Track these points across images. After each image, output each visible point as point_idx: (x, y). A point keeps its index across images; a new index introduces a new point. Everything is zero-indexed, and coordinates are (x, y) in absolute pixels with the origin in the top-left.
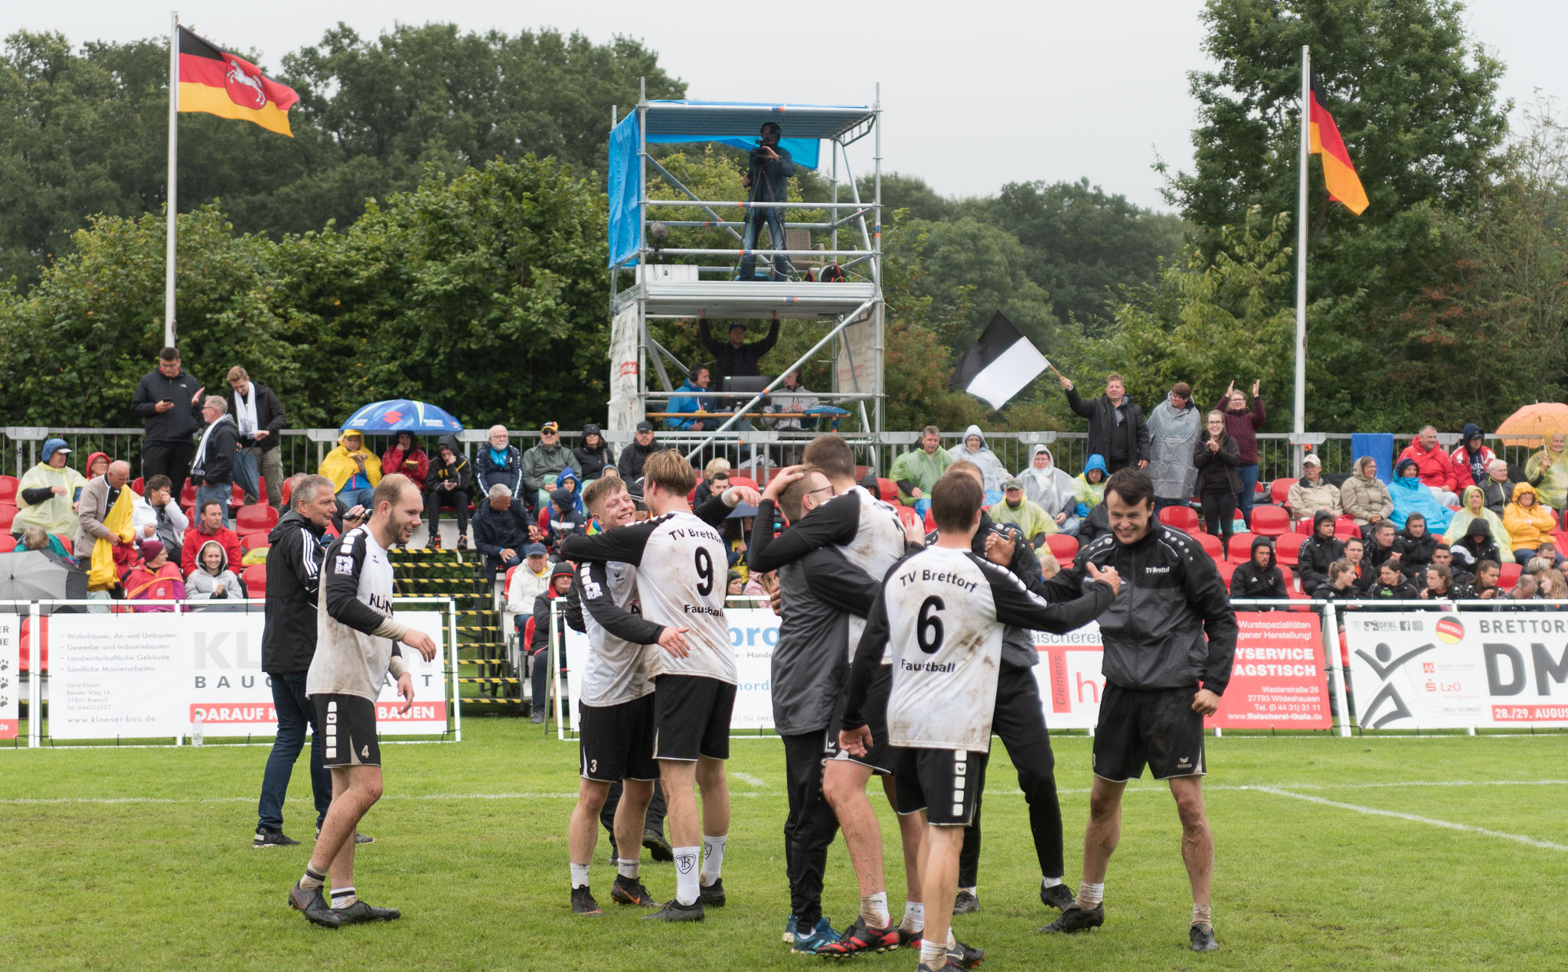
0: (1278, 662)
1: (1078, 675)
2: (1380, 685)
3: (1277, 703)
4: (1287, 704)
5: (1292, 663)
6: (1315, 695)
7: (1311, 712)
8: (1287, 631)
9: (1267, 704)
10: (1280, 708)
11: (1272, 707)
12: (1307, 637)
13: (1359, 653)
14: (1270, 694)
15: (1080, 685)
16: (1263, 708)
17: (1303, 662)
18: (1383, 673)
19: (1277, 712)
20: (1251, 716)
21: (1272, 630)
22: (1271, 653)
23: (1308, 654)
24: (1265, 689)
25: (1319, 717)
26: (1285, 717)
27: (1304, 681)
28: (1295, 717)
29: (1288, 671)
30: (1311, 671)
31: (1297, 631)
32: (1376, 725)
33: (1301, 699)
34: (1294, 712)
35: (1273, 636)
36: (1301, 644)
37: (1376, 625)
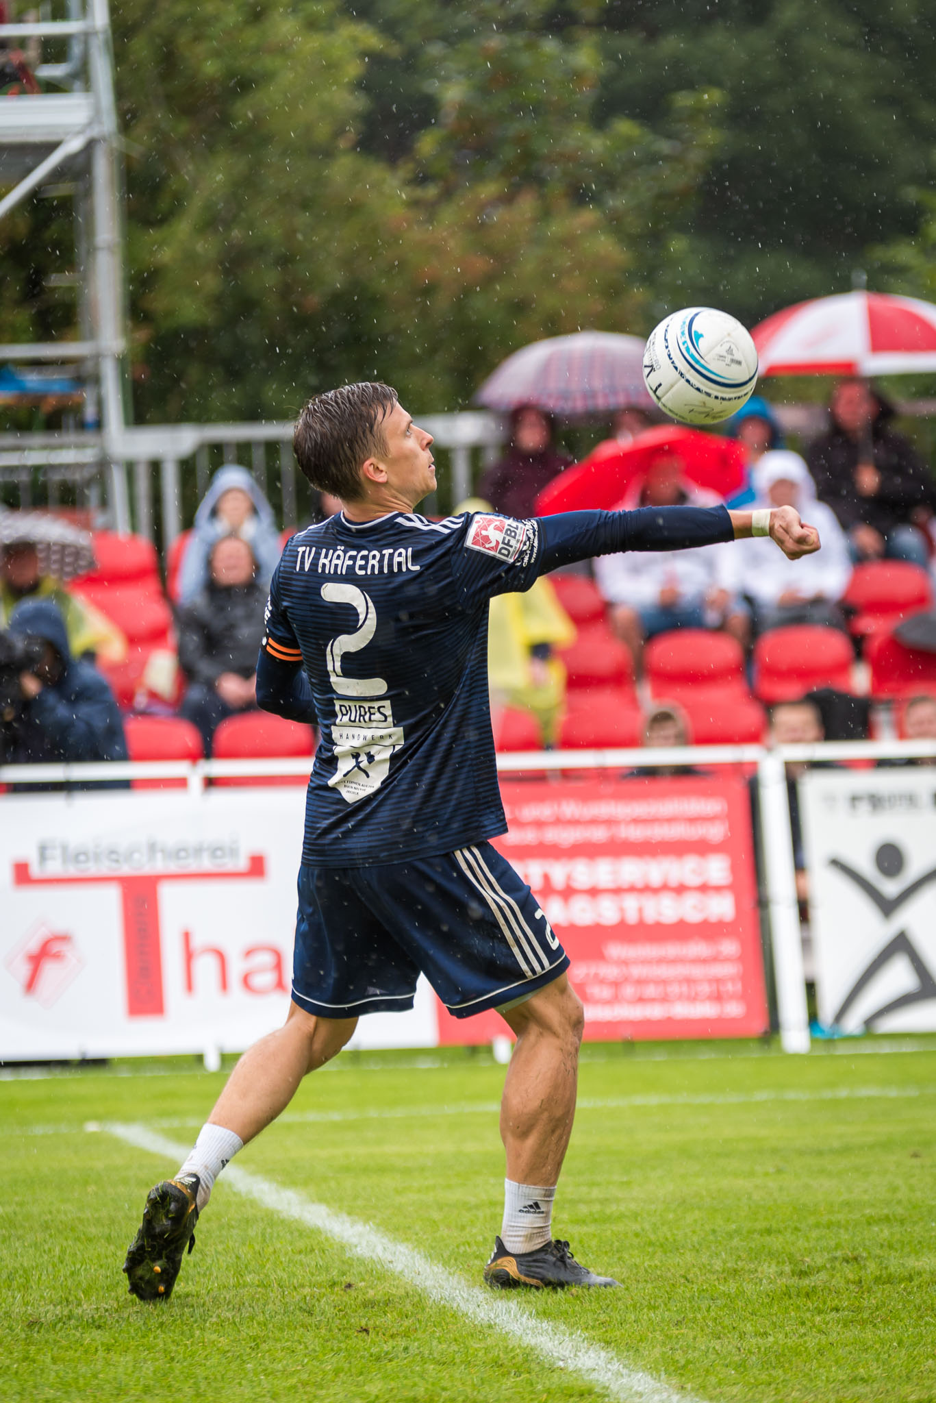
0: (647, 890)
1: (187, 936)
2: (879, 932)
3: (640, 982)
4: (664, 982)
5: (681, 889)
6: (727, 960)
7: (718, 997)
8: (671, 820)
9: (616, 984)
10: (651, 991)
11: (629, 991)
12: (716, 832)
13: (836, 864)
14: (625, 963)
15: (189, 956)
16: (605, 992)
17: (704, 888)
18: (888, 907)
19: (641, 1000)
21: (636, 821)
22: (631, 870)
23: (717, 869)
24: (615, 950)
25: (734, 1009)
26: (655, 1012)
27: (709, 930)
28: (681, 1010)
29: (666, 910)
30: (722, 907)
31: (693, 820)
32: (869, 1022)
33: (697, 971)
34: (680, 998)
35: (635, 833)
36: (702, 848)
37: (876, 802)
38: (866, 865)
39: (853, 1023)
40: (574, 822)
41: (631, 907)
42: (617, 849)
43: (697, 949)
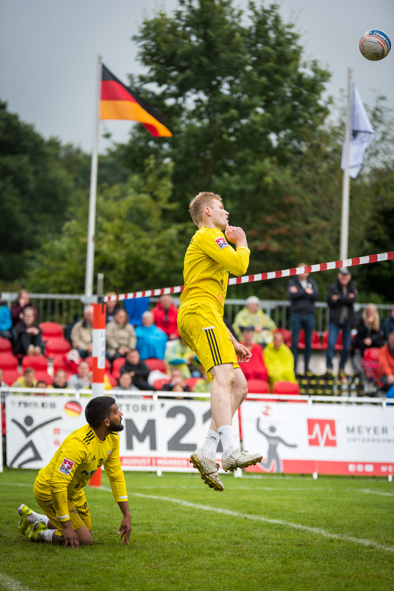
2: (24, 441)
13: (14, 421)
18: (27, 434)
32: (20, 466)
37: (26, 404)
38: (22, 422)
39: (16, 465)
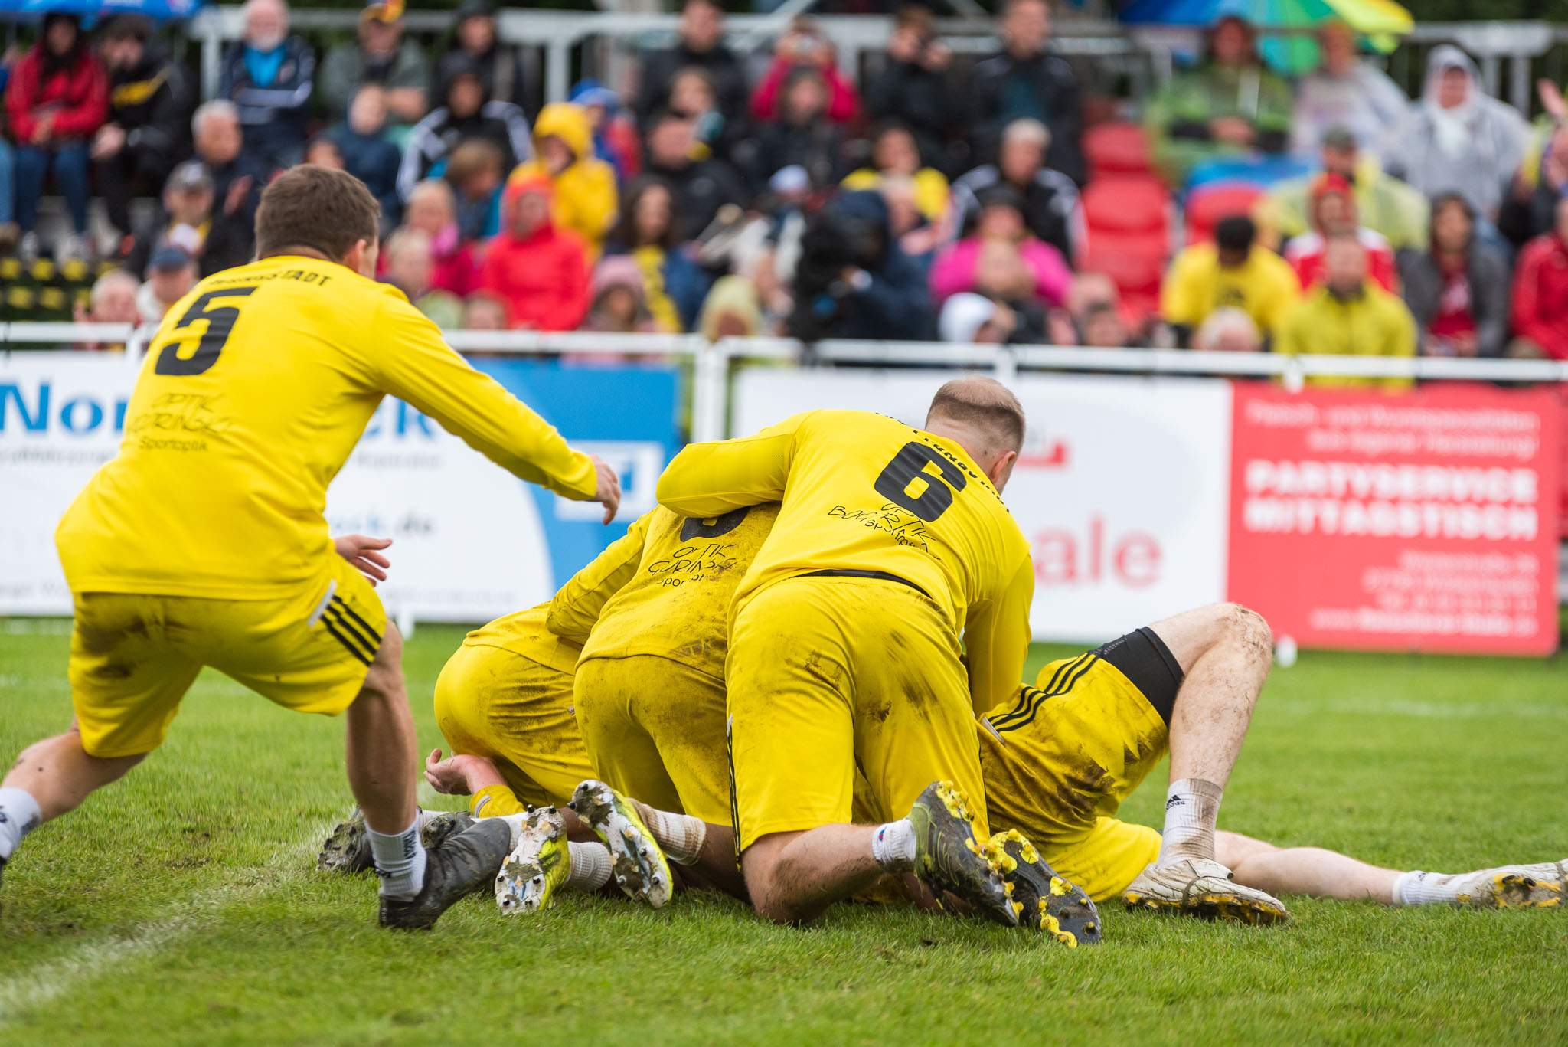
0: (1451, 501)
3: (1434, 594)
4: (1458, 595)
5: (1483, 504)
6: (1523, 577)
7: (1511, 613)
8: (1481, 433)
9: (1409, 594)
11: (1421, 601)
12: (1525, 448)
14: (1420, 574)
16: (1398, 602)
17: (1508, 504)
19: (1432, 611)
20: (1369, 620)
21: (1447, 432)
22: (1436, 480)
23: (1522, 485)
24: (1412, 560)
25: (1526, 627)
26: (1445, 625)
27: (1508, 546)
28: (1472, 625)
29: (1468, 523)
30: (1524, 525)
31: (1502, 434)
33: (1492, 587)
34: (1472, 611)
35: (1442, 444)
36: (1509, 463)
40: (1384, 429)
41: (1432, 519)
42: (1423, 459)
43: (1495, 563)
